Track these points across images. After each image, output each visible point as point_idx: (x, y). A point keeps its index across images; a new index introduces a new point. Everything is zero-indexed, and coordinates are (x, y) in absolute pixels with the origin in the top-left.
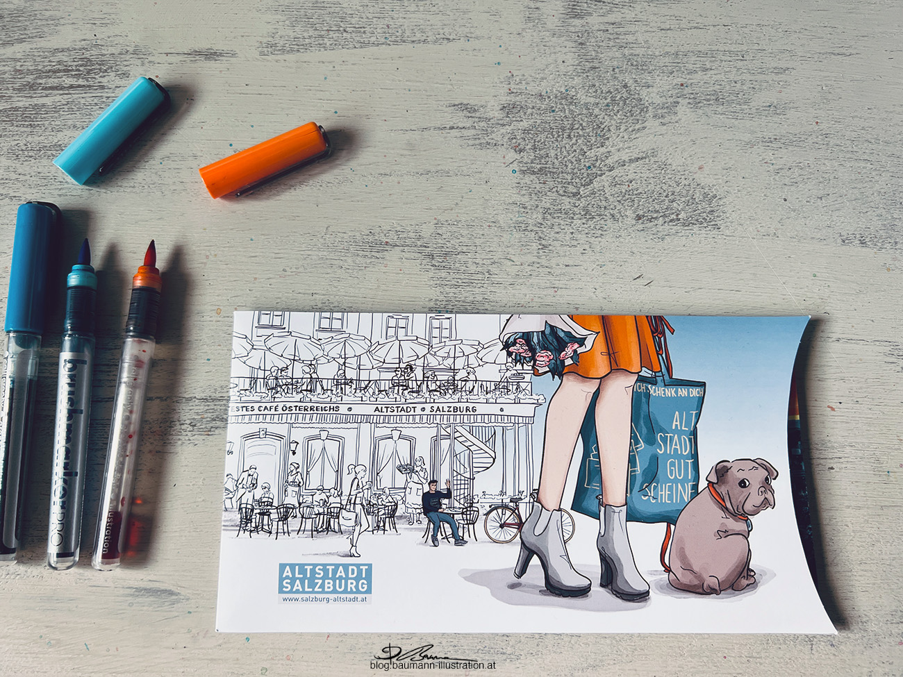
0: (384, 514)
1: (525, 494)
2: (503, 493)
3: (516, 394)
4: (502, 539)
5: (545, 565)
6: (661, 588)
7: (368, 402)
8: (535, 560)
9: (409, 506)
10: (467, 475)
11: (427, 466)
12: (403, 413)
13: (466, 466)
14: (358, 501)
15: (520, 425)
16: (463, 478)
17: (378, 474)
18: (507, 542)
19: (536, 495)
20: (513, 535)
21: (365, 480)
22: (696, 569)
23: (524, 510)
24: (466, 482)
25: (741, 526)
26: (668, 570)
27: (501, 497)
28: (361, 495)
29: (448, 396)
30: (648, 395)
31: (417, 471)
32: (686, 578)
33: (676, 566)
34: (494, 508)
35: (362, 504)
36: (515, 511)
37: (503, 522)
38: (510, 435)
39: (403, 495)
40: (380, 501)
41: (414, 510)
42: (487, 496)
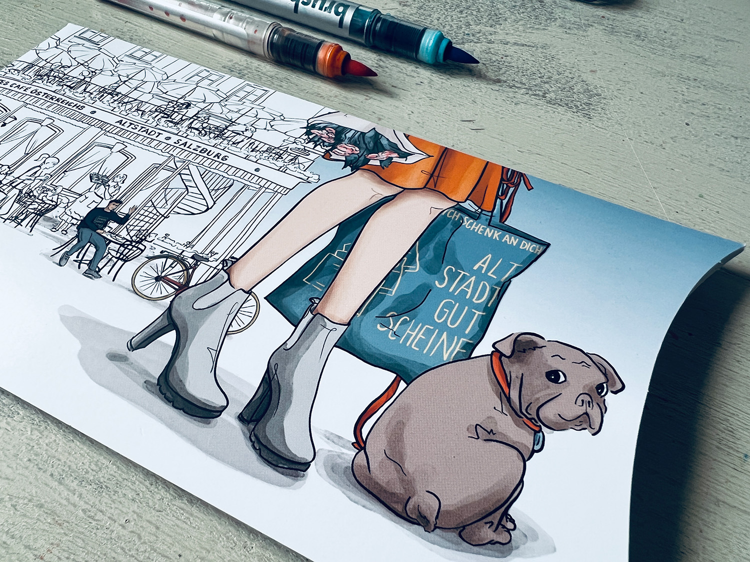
0: (34, 209)
1: (216, 257)
2: (189, 244)
3: (286, 164)
4: (147, 293)
5: (177, 350)
6: (333, 469)
7: (118, 114)
8: (170, 338)
9: (69, 213)
10: (162, 211)
11: (124, 187)
12: (144, 134)
13: (169, 203)
14: (19, 187)
15: (267, 190)
16: (155, 212)
17: (66, 171)
18: (149, 299)
19: (229, 264)
20: (165, 293)
21: (46, 171)
22: (409, 466)
23: (200, 273)
24: (155, 217)
25: (524, 438)
26: (360, 444)
27: (184, 249)
28: (28, 182)
29: (207, 137)
30: (458, 225)
31: (109, 186)
32: (383, 473)
33: (377, 447)
34: (165, 255)
35: (21, 191)
36: (189, 270)
37: (163, 275)
38: (247, 195)
39: (72, 199)
40: (43, 195)
41: (71, 218)
42: (167, 240)
